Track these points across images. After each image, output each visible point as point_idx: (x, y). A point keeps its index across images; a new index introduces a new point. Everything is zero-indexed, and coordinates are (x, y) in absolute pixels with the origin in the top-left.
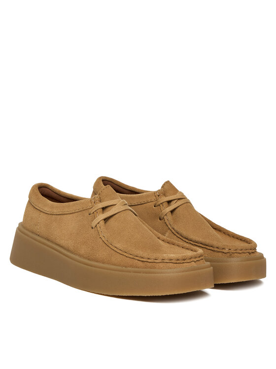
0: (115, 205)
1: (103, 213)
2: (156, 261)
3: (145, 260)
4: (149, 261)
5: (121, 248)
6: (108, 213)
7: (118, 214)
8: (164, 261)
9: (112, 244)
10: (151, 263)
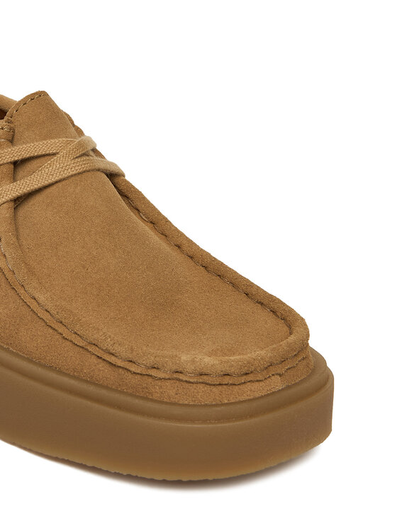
0: (54, 154)
1: (14, 180)
2: (153, 372)
3: (119, 363)
4: (133, 368)
5: (50, 306)
6: (27, 180)
7: (60, 185)
8: (181, 377)
9: (26, 287)
10: (138, 377)
